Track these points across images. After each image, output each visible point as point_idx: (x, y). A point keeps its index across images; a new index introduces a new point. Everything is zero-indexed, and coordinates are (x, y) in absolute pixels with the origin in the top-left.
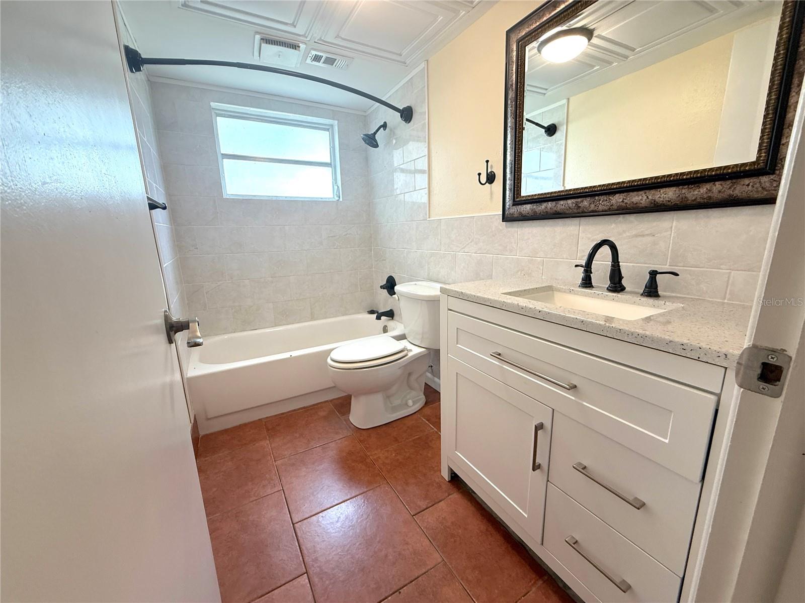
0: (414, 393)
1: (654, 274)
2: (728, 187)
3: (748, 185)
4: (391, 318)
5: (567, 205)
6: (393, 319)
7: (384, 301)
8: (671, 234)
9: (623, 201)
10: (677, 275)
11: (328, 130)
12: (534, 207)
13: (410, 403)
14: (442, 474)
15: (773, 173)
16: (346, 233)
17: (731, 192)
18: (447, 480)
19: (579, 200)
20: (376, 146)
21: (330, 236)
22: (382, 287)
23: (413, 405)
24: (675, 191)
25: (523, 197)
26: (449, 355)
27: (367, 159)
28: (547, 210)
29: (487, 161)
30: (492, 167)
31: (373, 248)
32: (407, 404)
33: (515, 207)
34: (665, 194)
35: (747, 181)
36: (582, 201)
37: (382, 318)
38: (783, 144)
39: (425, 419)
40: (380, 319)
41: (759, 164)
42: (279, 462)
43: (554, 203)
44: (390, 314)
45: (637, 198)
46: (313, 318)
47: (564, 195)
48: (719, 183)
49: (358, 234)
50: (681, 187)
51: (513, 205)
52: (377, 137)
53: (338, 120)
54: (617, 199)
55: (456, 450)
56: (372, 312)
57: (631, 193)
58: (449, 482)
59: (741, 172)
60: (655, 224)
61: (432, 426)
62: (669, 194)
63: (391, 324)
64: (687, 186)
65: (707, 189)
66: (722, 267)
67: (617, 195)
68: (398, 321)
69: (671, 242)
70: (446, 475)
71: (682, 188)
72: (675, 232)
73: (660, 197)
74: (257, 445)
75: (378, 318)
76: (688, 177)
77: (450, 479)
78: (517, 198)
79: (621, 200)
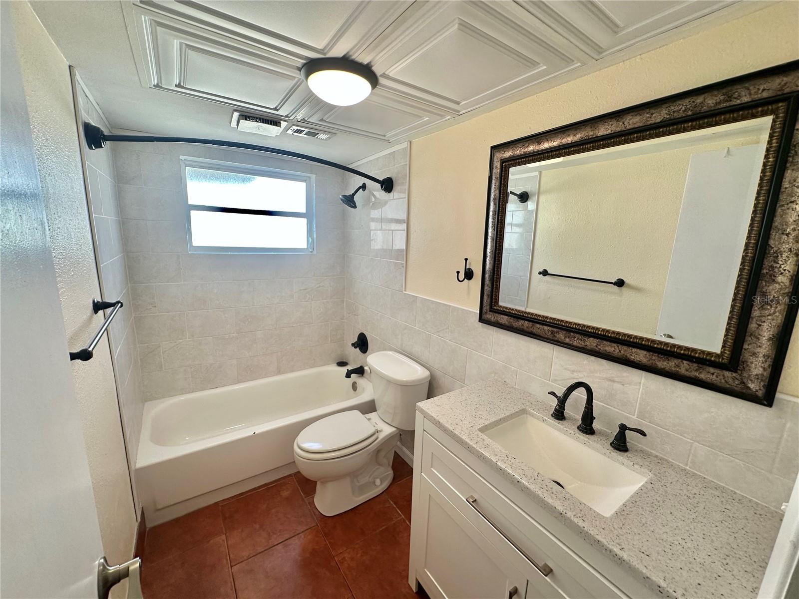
0: (382, 469)
1: (623, 428)
2: (695, 369)
3: (713, 374)
4: (361, 375)
5: (543, 330)
7: (355, 357)
8: (639, 389)
9: (596, 346)
10: (644, 434)
12: (511, 320)
13: (378, 482)
14: (409, 583)
15: (736, 372)
16: (318, 286)
17: (697, 374)
18: (415, 591)
19: (555, 330)
20: (355, 207)
21: (302, 289)
22: (353, 345)
23: (381, 484)
24: (646, 355)
25: (501, 307)
26: (422, 474)
27: (344, 216)
28: (523, 327)
29: (466, 260)
30: (470, 264)
31: (345, 299)
32: (374, 483)
33: (491, 313)
34: (637, 354)
35: (712, 370)
36: (558, 332)
38: (745, 349)
39: (392, 501)
40: (350, 377)
41: (723, 359)
42: (235, 568)
43: (531, 323)
44: (360, 371)
45: (610, 348)
46: (279, 372)
47: (541, 320)
48: (688, 362)
49: (330, 286)
50: (651, 353)
51: (490, 311)
52: (356, 198)
53: (316, 174)
54: (591, 343)
55: (425, 567)
56: (342, 364)
57: (605, 342)
59: (706, 360)
60: (625, 374)
61: (400, 512)
62: (640, 356)
63: (361, 382)
64: (656, 355)
65: (675, 364)
66: (685, 435)
67: (591, 339)
68: (367, 379)
69: (640, 396)
70: (413, 585)
71: (653, 355)
72: (643, 389)
73: (631, 355)
74: (212, 541)
75: (348, 375)
76: (659, 347)
78: (495, 306)
79: (595, 345)
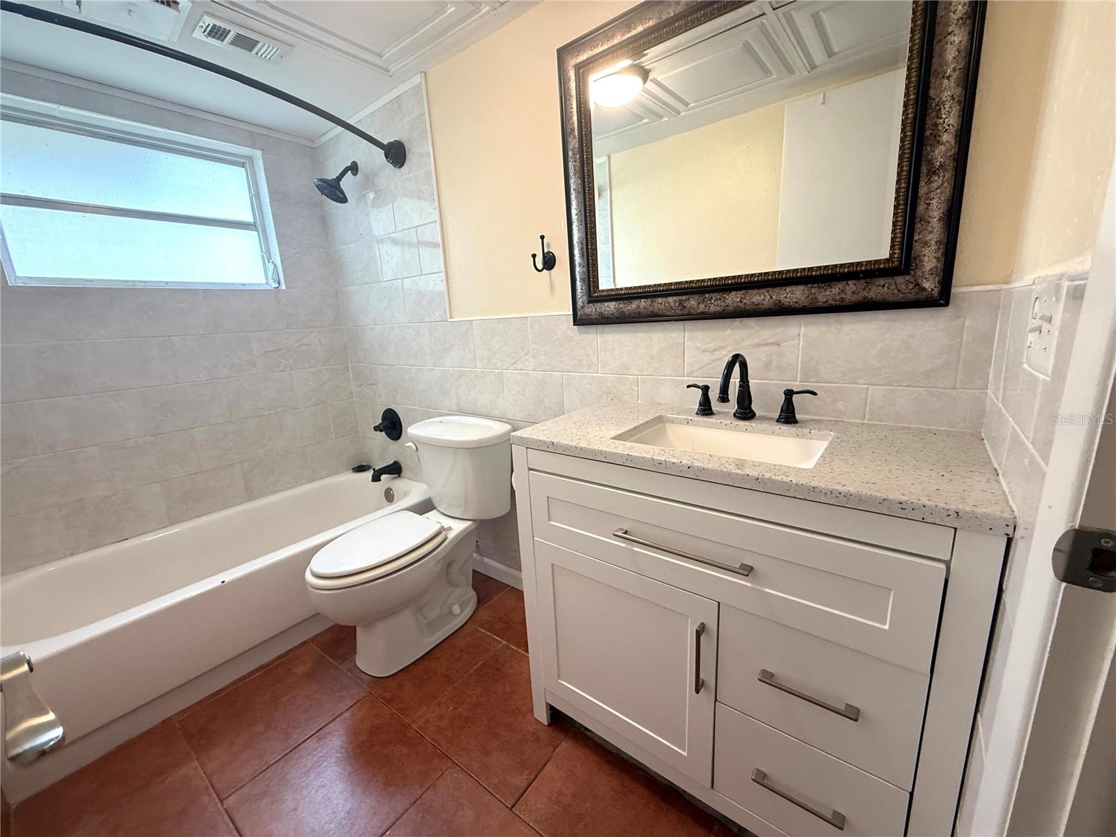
0: (458, 591)
1: (789, 394)
2: (863, 288)
3: (883, 286)
4: (396, 475)
5: (667, 305)
6: (400, 476)
7: (381, 449)
8: (799, 344)
9: (741, 301)
10: (815, 394)
11: (243, 165)
12: (621, 306)
13: (456, 609)
14: (535, 717)
15: (909, 274)
16: (299, 344)
17: (866, 294)
18: (546, 724)
19: (684, 297)
20: (343, 200)
21: (270, 349)
22: (376, 429)
23: (462, 611)
24: (804, 290)
25: (603, 291)
26: (535, 538)
27: (324, 222)
28: (639, 310)
29: (542, 237)
30: (548, 245)
31: (350, 365)
32: (451, 613)
33: (591, 305)
34: (792, 294)
35: (882, 281)
36: (688, 300)
37: (383, 477)
38: (916, 241)
39: (483, 629)
40: (379, 480)
41: (893, 262)
43: (649, 300)
44: (395, 469)
45: (758, 298)
47: (663, 291)
48: (853, 282)
49: (321, 344)
50: (810, 285)
51: (589, 302)
53: (262, 150)
54: (733, 299)
55: (559, 677)
56: (361, 469)
57: (751, 291)
58: (549, 725)
59: (875, 270)
60: (779, 330)
61: (497, 638)
62: (795, 295)
63: (398, 485)
64: (816, 285)
65: (840, 289)
66: (859, 381)
67: (733, 293)
68: (410, 479)
69: (800, 352)
70: (542, 716)
71: (812, 287)
72: (804, 341)
73: (786, 297)
75: (376, 478)
76: (818, 273)
77: (549, 721)
78: (595, 292)
79: (739, 300)
